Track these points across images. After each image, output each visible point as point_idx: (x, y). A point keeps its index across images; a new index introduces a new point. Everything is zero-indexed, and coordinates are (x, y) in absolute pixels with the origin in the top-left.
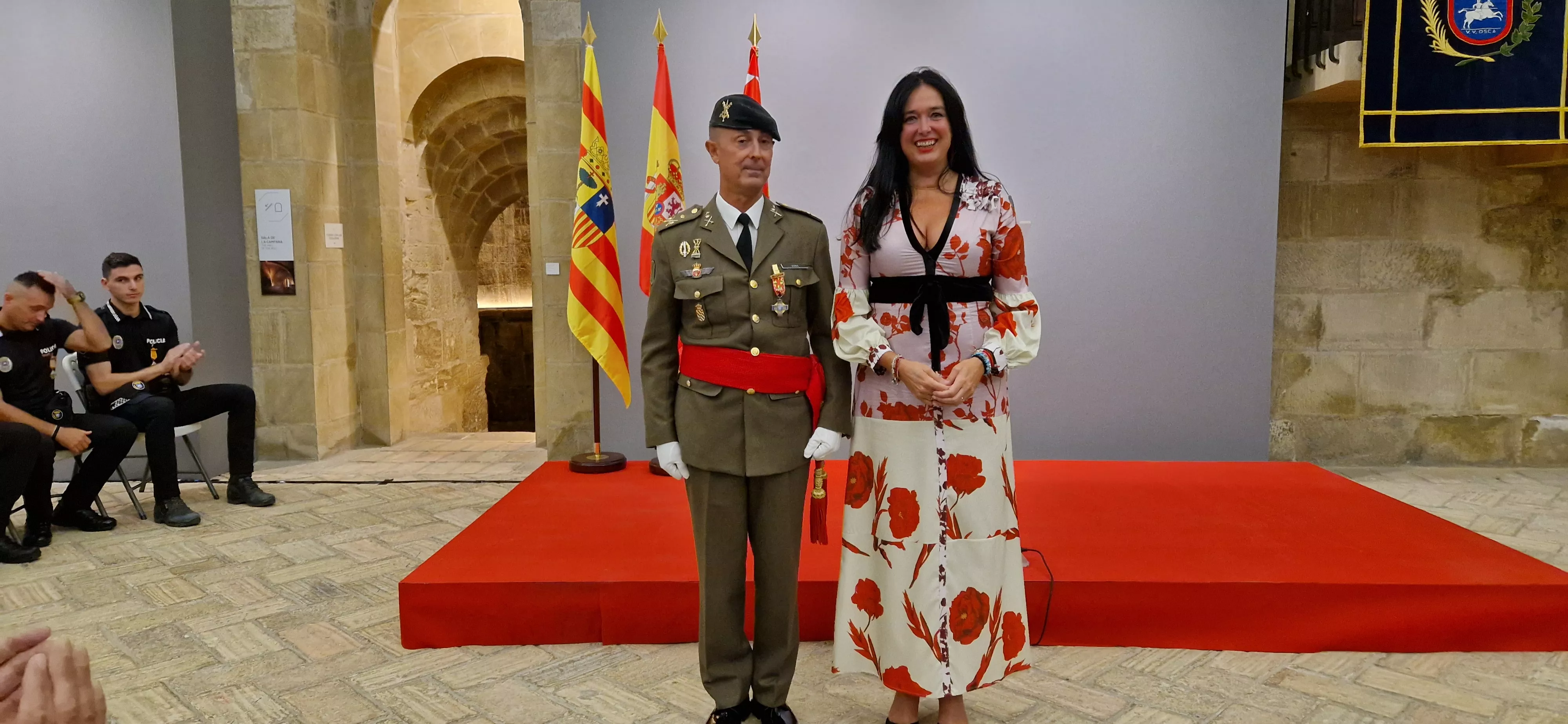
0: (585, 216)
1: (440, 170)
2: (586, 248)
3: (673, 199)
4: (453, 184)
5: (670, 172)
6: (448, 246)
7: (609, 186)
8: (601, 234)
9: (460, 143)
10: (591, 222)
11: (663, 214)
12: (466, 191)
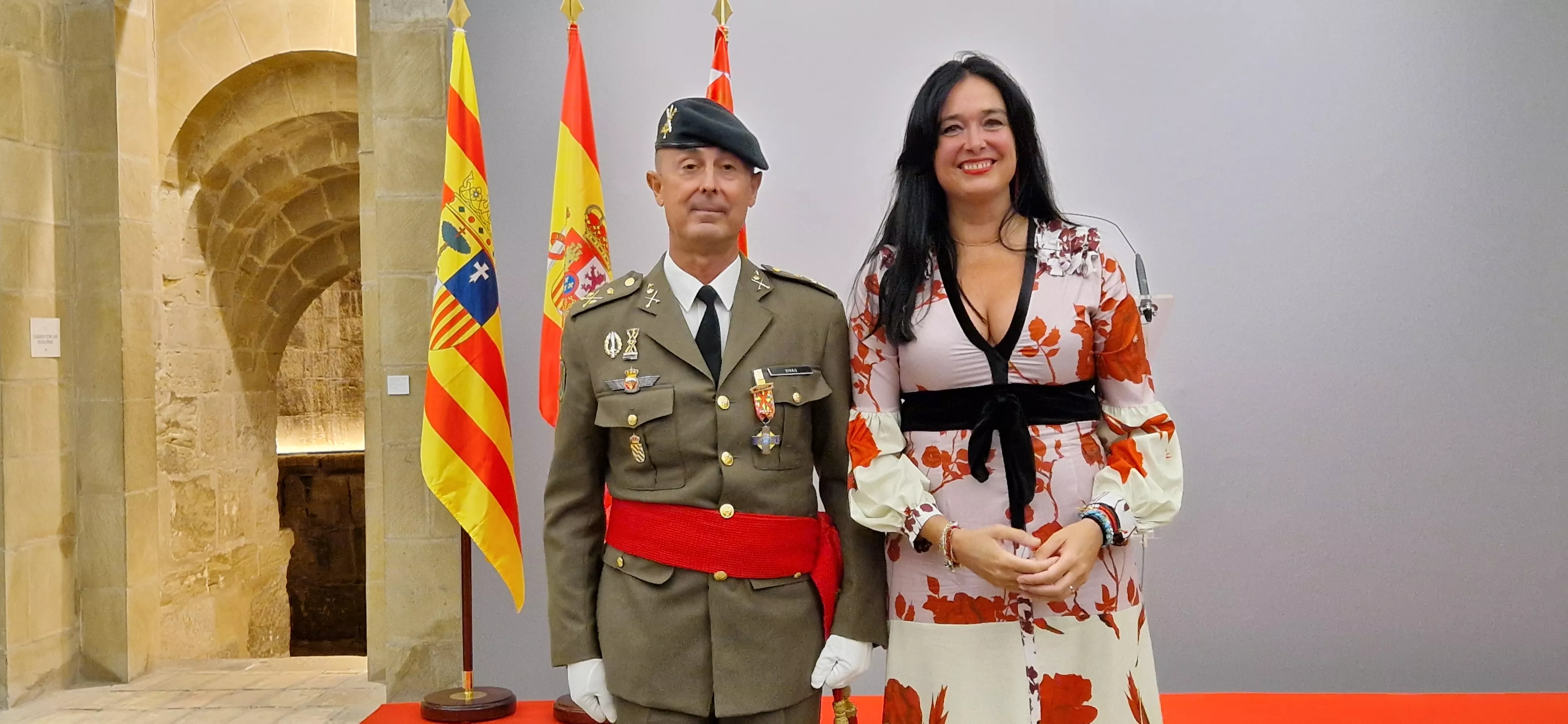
0: (451, 298)
1: (220, 229)
2: (452, 349)
3: (593, 268)
4: (240, 252)
5: (588, 226)
6: (230, 352)
7: (490, 249)
8: (477, 326)
9: (254, 186)
10: (460, 307)
11: (576, 293)
12: (261, 263)
